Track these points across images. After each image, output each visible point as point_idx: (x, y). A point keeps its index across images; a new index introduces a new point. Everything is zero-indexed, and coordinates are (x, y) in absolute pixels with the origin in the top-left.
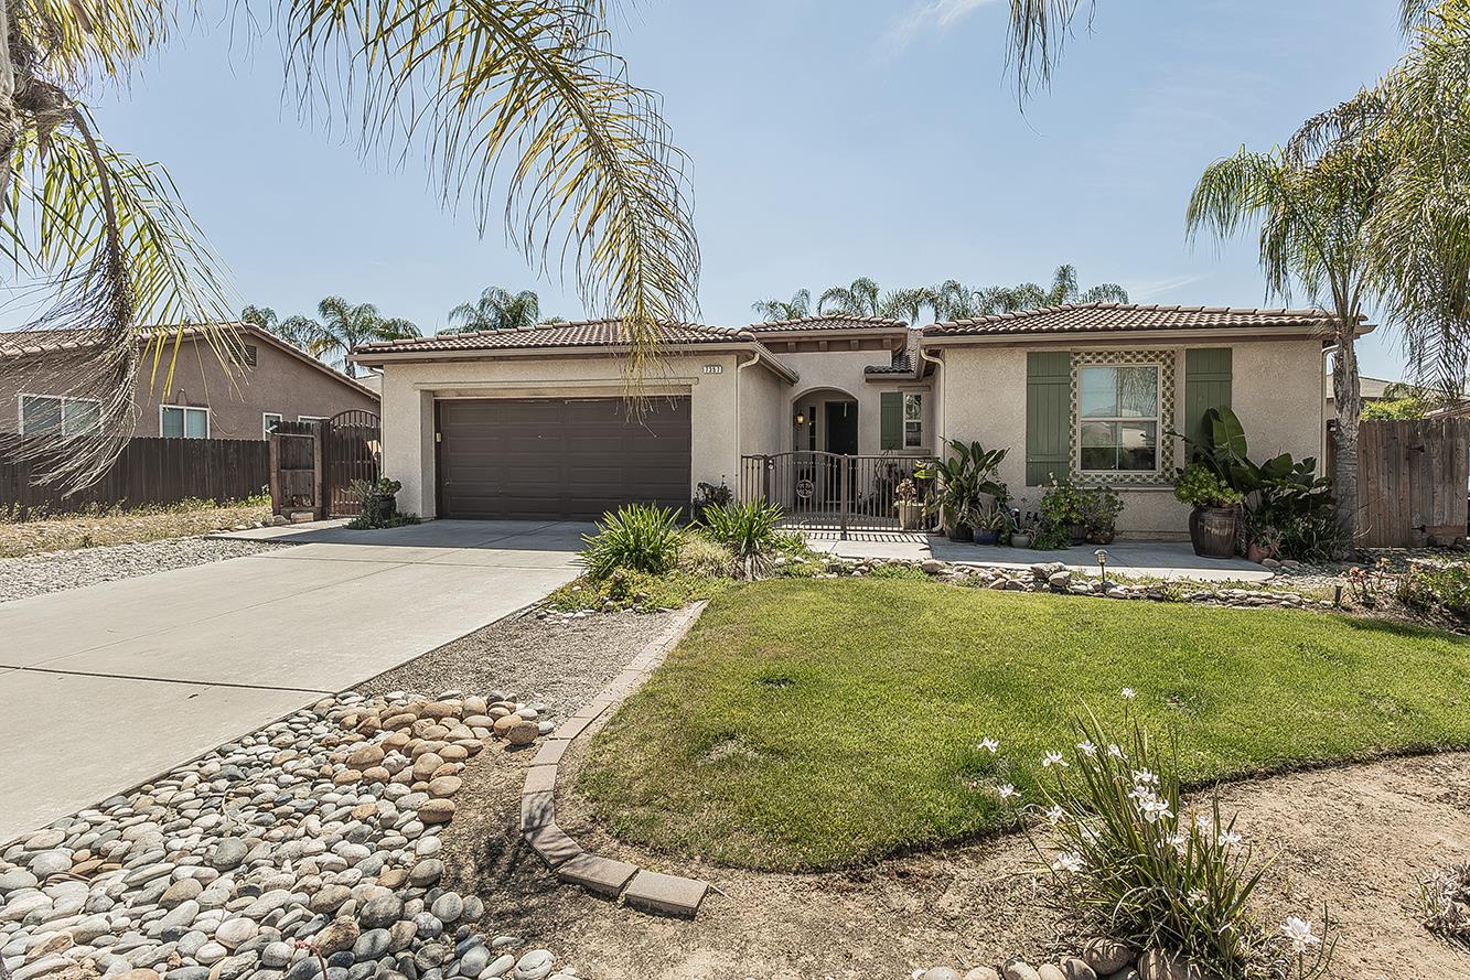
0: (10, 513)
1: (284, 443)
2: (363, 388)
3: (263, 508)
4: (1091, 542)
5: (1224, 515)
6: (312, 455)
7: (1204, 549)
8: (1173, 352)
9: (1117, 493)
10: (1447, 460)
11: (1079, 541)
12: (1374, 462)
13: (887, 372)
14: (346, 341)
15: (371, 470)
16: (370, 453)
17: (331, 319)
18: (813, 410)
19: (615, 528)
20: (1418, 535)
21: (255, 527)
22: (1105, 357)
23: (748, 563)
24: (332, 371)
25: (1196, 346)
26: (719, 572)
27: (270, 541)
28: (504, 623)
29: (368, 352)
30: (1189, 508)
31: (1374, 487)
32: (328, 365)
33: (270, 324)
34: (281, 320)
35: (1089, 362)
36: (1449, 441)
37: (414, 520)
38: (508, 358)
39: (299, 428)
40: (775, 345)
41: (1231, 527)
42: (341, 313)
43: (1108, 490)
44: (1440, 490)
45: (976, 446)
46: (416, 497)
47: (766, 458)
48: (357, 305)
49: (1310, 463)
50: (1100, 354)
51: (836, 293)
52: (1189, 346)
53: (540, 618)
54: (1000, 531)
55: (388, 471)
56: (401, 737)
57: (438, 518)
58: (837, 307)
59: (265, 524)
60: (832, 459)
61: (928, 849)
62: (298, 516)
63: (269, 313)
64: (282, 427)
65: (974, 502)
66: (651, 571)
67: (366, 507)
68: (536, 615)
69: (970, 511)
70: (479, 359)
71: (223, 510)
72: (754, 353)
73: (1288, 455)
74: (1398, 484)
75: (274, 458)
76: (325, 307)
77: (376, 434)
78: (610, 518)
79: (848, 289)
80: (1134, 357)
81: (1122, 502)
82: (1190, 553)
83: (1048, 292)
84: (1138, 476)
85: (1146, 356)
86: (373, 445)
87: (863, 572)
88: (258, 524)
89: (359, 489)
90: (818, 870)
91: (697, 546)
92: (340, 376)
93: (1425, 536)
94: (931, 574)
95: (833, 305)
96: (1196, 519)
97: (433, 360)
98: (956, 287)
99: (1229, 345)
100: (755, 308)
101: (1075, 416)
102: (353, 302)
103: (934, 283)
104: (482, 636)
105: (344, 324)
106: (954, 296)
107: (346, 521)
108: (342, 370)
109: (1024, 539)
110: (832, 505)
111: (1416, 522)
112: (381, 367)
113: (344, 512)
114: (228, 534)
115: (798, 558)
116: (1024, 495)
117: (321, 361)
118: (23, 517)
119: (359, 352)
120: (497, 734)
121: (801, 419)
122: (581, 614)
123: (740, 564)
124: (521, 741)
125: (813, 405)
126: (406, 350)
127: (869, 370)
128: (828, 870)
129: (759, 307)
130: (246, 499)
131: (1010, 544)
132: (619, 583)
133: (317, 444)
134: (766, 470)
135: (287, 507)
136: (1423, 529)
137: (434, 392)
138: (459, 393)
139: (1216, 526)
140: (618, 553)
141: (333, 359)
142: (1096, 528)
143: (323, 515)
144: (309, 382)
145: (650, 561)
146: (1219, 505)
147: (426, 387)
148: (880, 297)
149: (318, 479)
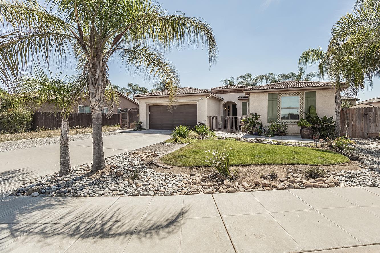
0: (78, 127)
1: (122, 114)
2: (136, 103)
3: (119, 127)
4: (280, 135)
5: (306, 129)
6: (127, 116)
7: (303, 137)
8: (303, 92)
9: (287, 125)
10: (374, 117)
11: (278, 135)
12: (354, 118)
13: (243, 98)
14: (133, 92)
15: (137, 119)
16: (137, 116)
17: (130, 88)
18: (229, 106)
19: (177, 130)
20: (366, 135)
21: (117, 130)
22: (287, 94)
23: (202, 137)
24: (130, 99)
25: (307, 91)
26: (195, 138)
27: (120, 132)
28: (157, 144)
29: (137, 97)
30: (300, 127)
31: (354, 124)
32: (129, 98)
33: (118, 89)
34: (121, 88)
35: (283, 95)
36: (374, 112)
37: (145, 129)
38: (162, 97)
39: (125, 111)
40: (217, 92)
41: (308, 132)
42: (132, 86)
43: (285, 124)
44: (372, 124)
45: (256, 114)
46: (145, 125)
47: (212, 117)
48: (135, 84)
49: (332, 118)
50: (285, 93)
51: (241, 77)
52: (306, 91)
53: (163, 144)
54: (259, 132)
55: (140, 120)
56: (140, 154)
57: (149, 129)
58: (241, 80)
59: (119, 130)
60: (233, 118)
61: (201, 167)
62: (125, 128)
63: (118, 87)
64: (122, 111)
65: (254, 126)
66: (183, 137)
67: (136, 126)
68: (162, 144)
69: (253, 128)
70: (157, 97)
71: (111, 128)
72: (210, 95)
73: (325, 116)
74: (361, 123)
75: (121, 117)
76: (129, 85)
77: (138, 112)
78: (177, 128)
79: (244, 76)
80: (294, 94)
81: (287, 127)
82: (300, 138)
83: (297, 74)
84: (294, 121)
85: (296, 94)
86: (138, 115)
87: (224, 139)
88: (118, 129)
89: (135, 123)
90: (186, 167)
91: (193, 133)
92: (132, 100)
93: (368, 136)
94: (237, 140)
95: (240, 80)
96: (301, 130)
97: (148, 98)
98: (272, 74)
99: (316, 91)
100: (221, 82)
101: (280, 107)
102: (134, 84)
103: (266, 73)
104: (153, 146)
105: (133, 89)
106: (271, 77)
107: (133, 129)
108: (132, 99)
109: (264, 134)
110: (233, 128)
111: (366, 132)
112: (139, 99)
113: (132, 128)
114: (113, 131)
115: (212, 136)
116: (266, 124)
117: (128, 97)
118: (80, 128)
119: (135, 97)
120: (152, 155)
121: (226, 108)
122: (169, 143)
123: (200, 137)
124: (155, 155)
125: (229, 105)
126: (143, 96)
127: (239, 97)
128: (187, 167)
129: (222, 81)
130: (115, 125)
131: (261, 135)
132: (176, 139)
133: (128, 114)
134: (212, 120)
135: (123, 126)
136: (367, 134)
137: (148, 104)
138: (153, 104)
139: (305, 132)
140: (178, 134)
141: (131, 97)
142: (281, 132)
143: (129, 128)
144: (126, 101)
145: (183, 135)
146: (306, 127)
147: (147, 103)
148: (252, 77)
149: (128, 121)
